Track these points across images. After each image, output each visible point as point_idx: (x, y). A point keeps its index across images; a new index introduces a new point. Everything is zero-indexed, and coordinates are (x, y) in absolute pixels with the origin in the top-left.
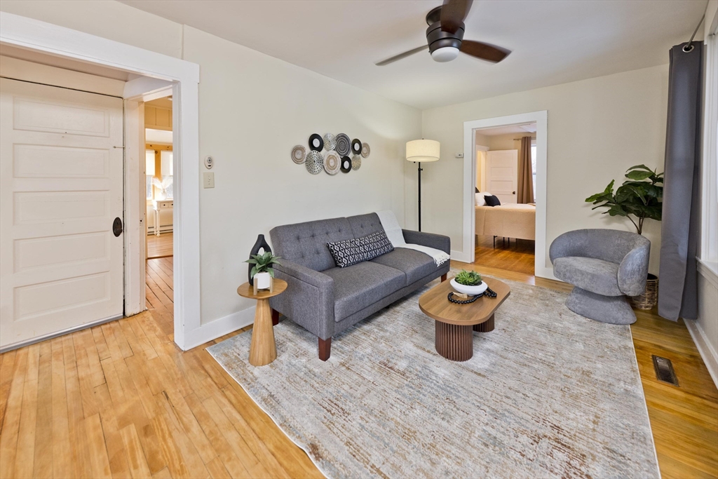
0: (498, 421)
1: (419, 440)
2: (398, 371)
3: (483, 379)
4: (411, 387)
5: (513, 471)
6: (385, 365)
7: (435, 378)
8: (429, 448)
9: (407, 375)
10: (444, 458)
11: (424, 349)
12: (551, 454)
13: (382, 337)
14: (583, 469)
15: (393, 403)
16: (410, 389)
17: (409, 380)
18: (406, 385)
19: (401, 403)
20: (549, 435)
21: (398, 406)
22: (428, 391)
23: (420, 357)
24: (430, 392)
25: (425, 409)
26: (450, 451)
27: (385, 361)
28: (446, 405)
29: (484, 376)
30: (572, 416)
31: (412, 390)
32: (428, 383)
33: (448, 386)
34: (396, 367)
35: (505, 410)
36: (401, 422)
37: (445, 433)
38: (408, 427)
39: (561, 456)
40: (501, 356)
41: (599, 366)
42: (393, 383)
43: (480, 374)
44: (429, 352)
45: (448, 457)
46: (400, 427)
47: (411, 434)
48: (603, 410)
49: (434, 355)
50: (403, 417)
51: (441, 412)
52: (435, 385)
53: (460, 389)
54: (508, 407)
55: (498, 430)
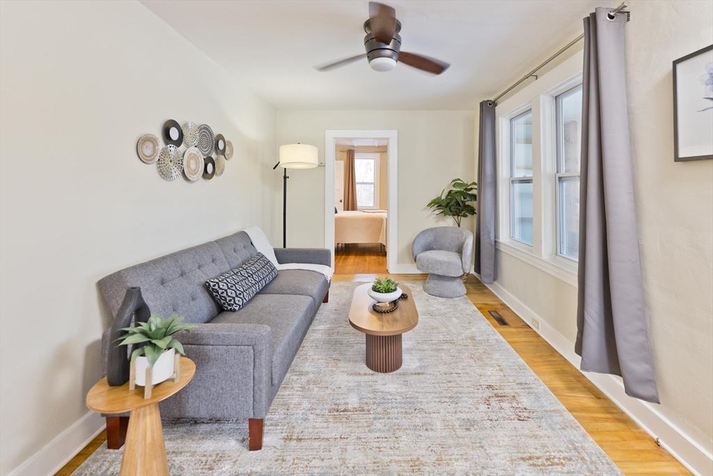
0: (460, 405)
1: (427, 463)
2: (355, 410)
3: (424, 376)
4: (380, 418)
5: (496, 437)
6: (338, 411)
7: (391, 397)
8: (439, 465)
9: (366, 408)
10: (456, 463)
11: (360, 374)
12: (501, 408)
13: (308, 382)
14: (520, 405)
15: (378, 445)
16: (380, 421)
17: (371, 412)
18: (375, 419)
19: (384, 440)
20: (490, 394)
21: (384, 445)
22: (396, 412)
23: (362, 384)
24: (398, 413)
25: (408, 431)
26: (454, 454)
27: (333, 406)
28: (419, 415)
29: (423, 374)
30: (489, 373)
31: (383, 421)
32: (390, 405)
33: (407, 398)
34: (350, 407)
35: (456, 393)
36: (400, 458)
37: (438, 442)
38: (409, 458)
39: (505, 405)
40: (420, 350)
41: (474, 330)
42: (360, 424)
43: (419, 374)
44: (365, 374)
45: (457, 460)
46: (403, 464)
47: (416, 463)
48: (498, 360)
49: (372, 375)
50: (397, 452)
51: (421, 425)
52: (396, 403)
53: (417, 394)
54: (456, 390)
55: (466, 412)
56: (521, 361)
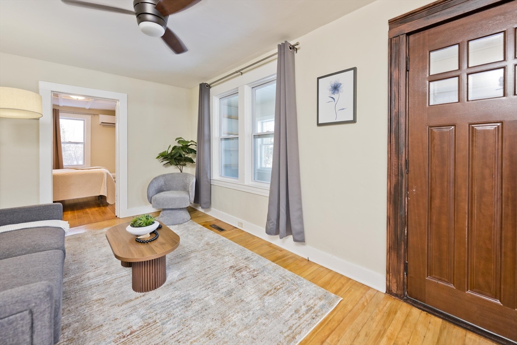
0: (219, 285)
1: (216, 328)
2: (141, 328)
3: (187, 278)
4: (167, 322)
5: (247, 292)
6: (124, 337)
7: (169, 303)
8: (224, 325)
9: (152, 321)
10: (233, 318)
11: (131, 300)
12: (242, 276)
13: (75, 332)
14: (251, 270)
15: (175, 339)
16: (169, 323)
17: (158, 321)
18: (163, 324)
19: (178, 333)
20: (233, 271)
21: (181, 336)
22: (178, 311)
23: (138, 306)
24: (180, 311)
25: (193, 318)
26: (229, 314)
27: (118, 336)
28: (195, 304)
29: (185, 277)
30: (227, 260)
31: (171, 321)
32: (171, 309)
33: (182, 298)
34: (135, 328)
35: (214, 279)
36: (198, 337)
37: (217, 312)
38: (203, 333)
39: (244, 273)
40: (176, 264)
41: (206, 239)
42: (153, 335)
43: (182, 279)
44: (137, 298)
45: (233, 316)
46: (201, 339)
47: (210, 333)
48: (228, 251)
49: (143, 296)
50: (193, 335)
51: (200, 309)
52: (172, 306)
53: (188, 292)
54: (213, 278)
55: (225, 287)
56: (241, 247)
